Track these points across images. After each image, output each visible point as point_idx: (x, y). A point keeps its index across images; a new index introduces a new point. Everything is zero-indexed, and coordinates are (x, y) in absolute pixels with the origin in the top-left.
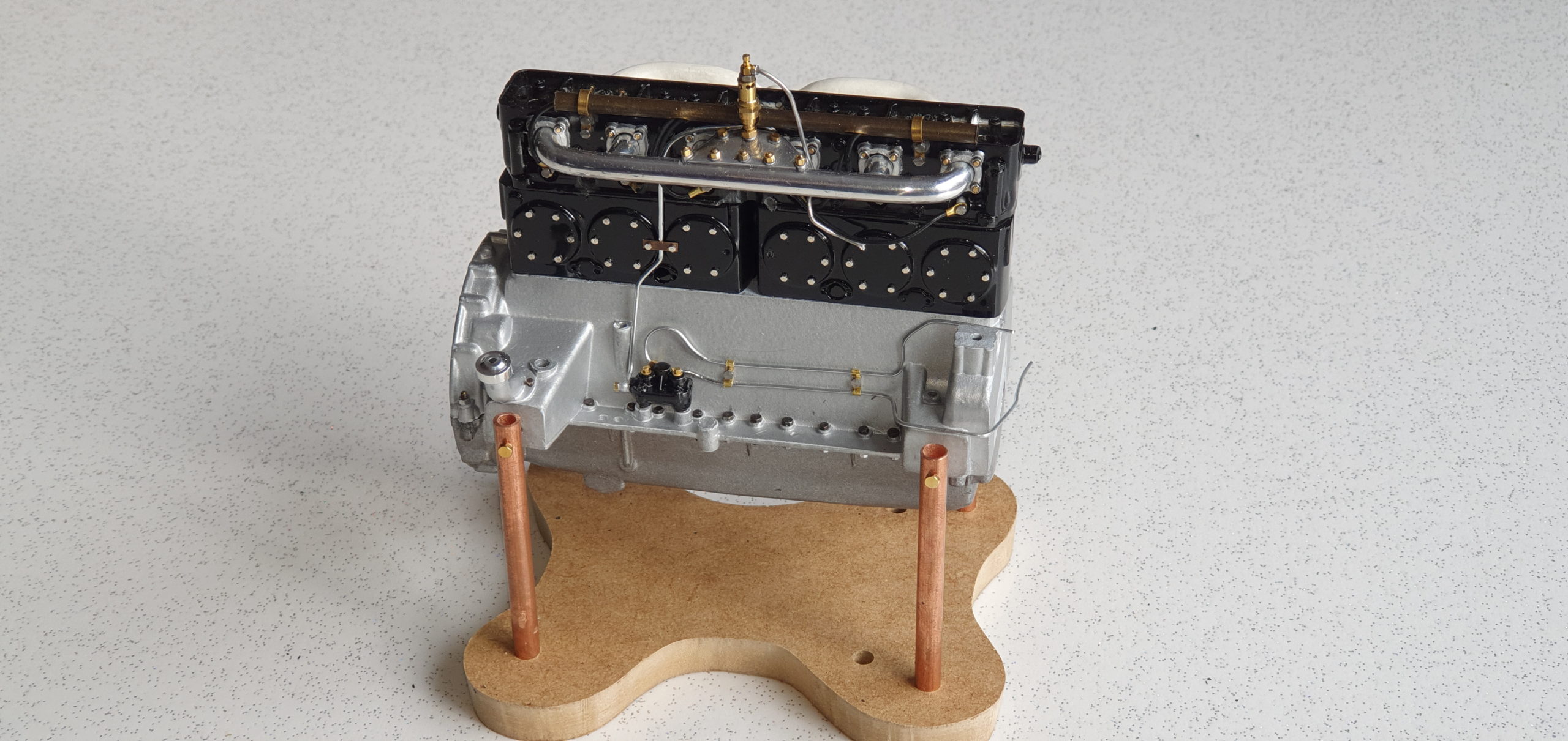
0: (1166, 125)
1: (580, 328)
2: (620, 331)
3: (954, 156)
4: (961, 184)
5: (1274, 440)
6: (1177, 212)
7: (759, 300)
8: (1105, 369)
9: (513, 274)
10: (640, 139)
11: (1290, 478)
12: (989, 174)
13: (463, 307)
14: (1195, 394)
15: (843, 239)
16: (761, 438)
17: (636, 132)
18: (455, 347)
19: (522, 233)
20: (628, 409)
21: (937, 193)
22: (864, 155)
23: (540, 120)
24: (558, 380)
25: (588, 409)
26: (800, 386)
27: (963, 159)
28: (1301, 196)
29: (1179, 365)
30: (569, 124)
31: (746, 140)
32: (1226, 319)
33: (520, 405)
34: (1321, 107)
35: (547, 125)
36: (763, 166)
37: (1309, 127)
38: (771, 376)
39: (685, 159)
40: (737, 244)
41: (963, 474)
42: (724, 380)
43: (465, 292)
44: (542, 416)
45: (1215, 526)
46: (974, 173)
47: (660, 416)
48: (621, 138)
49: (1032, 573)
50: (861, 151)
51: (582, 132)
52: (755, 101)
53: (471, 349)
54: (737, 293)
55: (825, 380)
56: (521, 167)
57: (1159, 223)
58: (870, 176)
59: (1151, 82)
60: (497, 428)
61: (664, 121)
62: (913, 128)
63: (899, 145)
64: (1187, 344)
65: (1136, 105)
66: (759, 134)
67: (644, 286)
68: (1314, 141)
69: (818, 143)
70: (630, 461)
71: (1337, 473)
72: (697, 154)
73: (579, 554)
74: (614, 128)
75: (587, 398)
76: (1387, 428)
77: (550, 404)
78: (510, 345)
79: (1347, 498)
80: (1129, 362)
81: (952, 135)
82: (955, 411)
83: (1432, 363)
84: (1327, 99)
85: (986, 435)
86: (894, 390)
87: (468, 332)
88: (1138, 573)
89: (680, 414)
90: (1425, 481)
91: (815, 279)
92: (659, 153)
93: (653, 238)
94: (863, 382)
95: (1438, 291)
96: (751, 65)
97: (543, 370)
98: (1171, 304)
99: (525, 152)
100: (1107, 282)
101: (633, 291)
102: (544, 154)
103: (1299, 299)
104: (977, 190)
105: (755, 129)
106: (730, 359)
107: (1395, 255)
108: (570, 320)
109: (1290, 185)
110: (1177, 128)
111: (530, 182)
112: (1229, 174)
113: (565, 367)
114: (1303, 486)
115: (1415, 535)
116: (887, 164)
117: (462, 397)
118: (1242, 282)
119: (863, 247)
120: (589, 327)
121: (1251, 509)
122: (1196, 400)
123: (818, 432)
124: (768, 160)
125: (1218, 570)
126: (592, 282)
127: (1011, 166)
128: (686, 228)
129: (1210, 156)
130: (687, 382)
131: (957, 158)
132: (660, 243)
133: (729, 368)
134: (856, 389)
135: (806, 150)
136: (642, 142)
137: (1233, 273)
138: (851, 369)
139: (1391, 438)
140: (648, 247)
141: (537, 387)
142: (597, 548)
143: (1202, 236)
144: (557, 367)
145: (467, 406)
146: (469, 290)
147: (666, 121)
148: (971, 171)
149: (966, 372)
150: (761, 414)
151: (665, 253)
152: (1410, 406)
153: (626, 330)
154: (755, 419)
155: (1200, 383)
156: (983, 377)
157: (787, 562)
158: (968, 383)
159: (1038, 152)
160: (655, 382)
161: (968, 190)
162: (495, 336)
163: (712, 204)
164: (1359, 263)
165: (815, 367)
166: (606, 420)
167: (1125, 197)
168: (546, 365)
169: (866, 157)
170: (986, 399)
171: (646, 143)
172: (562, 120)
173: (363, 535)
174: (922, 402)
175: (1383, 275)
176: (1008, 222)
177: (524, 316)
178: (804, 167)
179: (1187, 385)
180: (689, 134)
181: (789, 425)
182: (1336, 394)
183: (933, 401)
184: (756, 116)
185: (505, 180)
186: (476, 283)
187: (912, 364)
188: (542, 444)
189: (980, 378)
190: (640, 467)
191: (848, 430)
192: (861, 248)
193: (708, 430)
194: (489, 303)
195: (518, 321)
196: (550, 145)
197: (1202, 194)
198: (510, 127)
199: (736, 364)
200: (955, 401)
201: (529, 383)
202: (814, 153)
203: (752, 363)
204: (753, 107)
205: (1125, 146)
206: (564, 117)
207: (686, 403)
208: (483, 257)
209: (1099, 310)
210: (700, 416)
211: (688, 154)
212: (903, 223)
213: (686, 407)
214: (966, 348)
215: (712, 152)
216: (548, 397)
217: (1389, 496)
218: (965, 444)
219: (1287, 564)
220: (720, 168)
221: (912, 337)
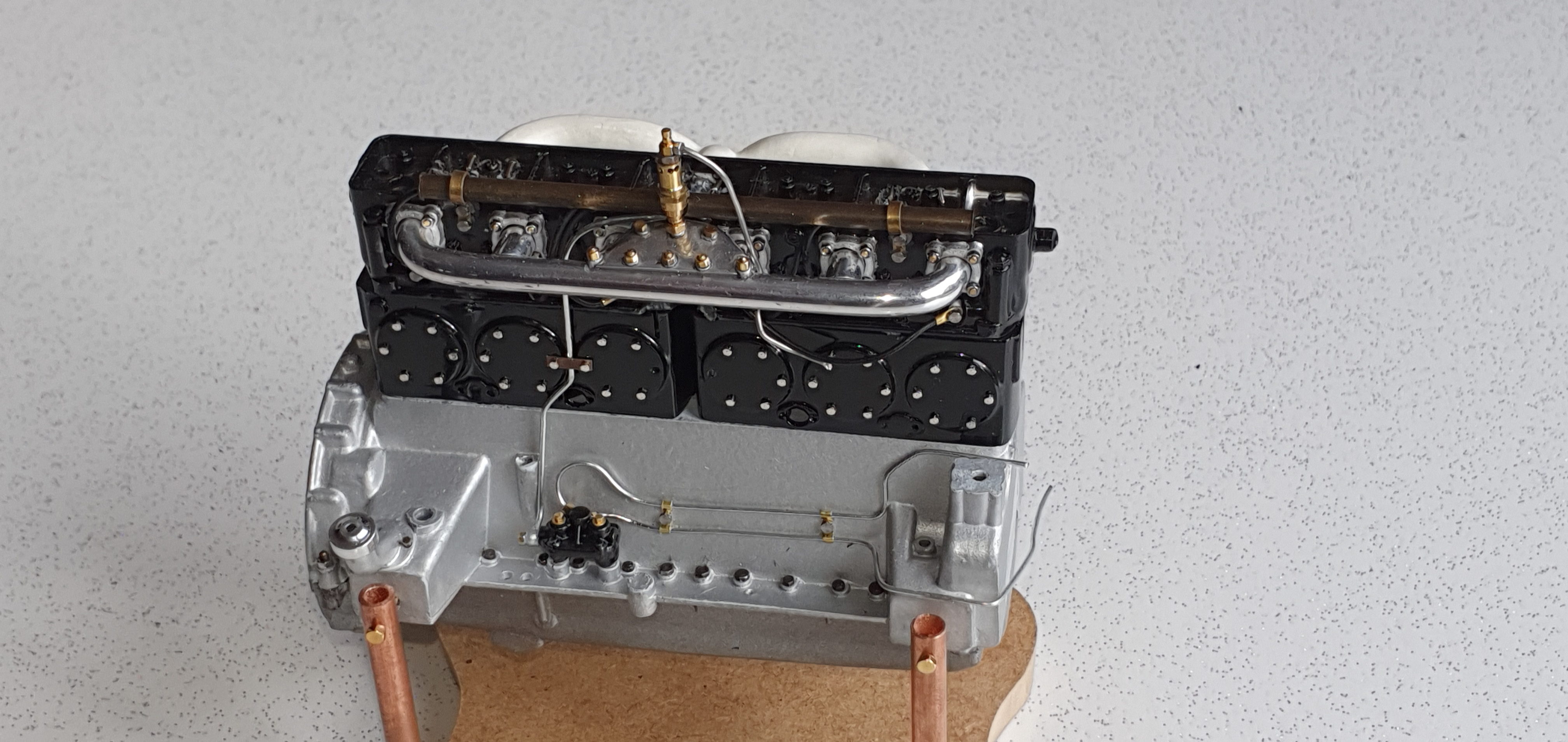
0: (1203, 97)
1: (472, 464)
2: (524, 468)
3: (944, 250)
4: (953, 288)
5: (1350, 517)
6: (1220, 210)
7: (701, 427)
8: (1140, 423)
9: (384, 397)
10: (535, 232)
11: (1371, 570)
12: (991, 273)
13: (318, 442)
14: (1250, 456)
15: (803, 356)
16: (708, 599)
17: (529, 224)
18: (309, 495)
19: (389, 349)
20: (539, 562)
21: (923, 301)
22: (827, 251)
23: (403, 209)
24: (444, 537)
25: (488, 564)
26: (757, 531)
27: (955, 254)
28: (1368, 185)
29: (1230, 416)
30: (441, 213)
31: (672, 236)
32: (1283, 352)
33: (393, 574)
34: (1388, 67)
35: (413, 216)
36: (695, 271)
37: (1374, 93)
38: (721, 518)
39: (592, 264)
40: (668, 358)
41: (968, 647)
42: (658, 525)
43: (322, 421)
44: (424, 586)
45: (1282, 639)
46: (971, 270)
47: (581, 571)
48: (509, 231)
49: (1057, 711)
50: (823, 246)
51: (459, 224)
52: (681, 187)
53: (331, 497)
54: (673, 417)
55: (786, 523)
56: (382, 267)
57: (1199, 225)
58: (834, 282)
59: (1183, 41)
60: (364, 608)
61: (564, 211)
62: (889, 217)
63: (871, 236)
64: (1238, 387)
65: (1167, 70)
66: (688, 227)
67: (553, 411)
68: (1381, 111)
69: (767, 236)
70: (548, 617)
71: (1430, 561)
72: (608, 255)
73: (494, 712)
74: (501, 218)
75: (487, 548)
76: (1490, 497)
77: (435, 567)
78: (382, 490)
79: (1444, 597)
80: (1168, 412)
81: (941, 225)
82: (955, 571)
83: (1541, 406)
84: (1394, 55)
85: (995, 603)
86: (874, 535)
87: (326, 474)
88: (1189, 710)
89: (606, 570)
90: (1540, 571)
91: (770, 402)
92: (559, 255)
93: (559, 353)
94: (835, 524)
95: (1541, 307)
96: (673, 143)
97: (424, 525)
98: (1216, 333)
99: (387, 248)
100: (1139, 305)
101: (538, 416)
102: (408, 256)
103: (1372, 322)
104: (974, 292)
105: (683, 221)
106: (668, 500)
107: (1487, 260)
108: (459, 454)
109: (1354, 170)
110: (1216, 99)
111: (396, 286)
112: (1280, 158)
113: (454, 517)
114: (1388, 581)
115: (1533, 648)
116: (856, 262)
117: (322, 559)
118: (1301, 301)
119: (829, 367)
120: (484, 462)
121: (1326, 615)
122: (1252, 463)
123: (780, 588)
124: (701, 264)
125: (1289, 702)
126: (486, 406)
127: (1018, 259)
128: (602, 342)
129: (1257, 135)
130: (613, 526)
131: (948, 252)
132: (569, 360)
133: (665, 510)
134: (827, 535)
135: (750, 246)
136: (538, 236)
137: (1289, 290)
138: (821, 511)
139: (1494, 512)
140: (554, 366)
141: (417, 548)
142: (517, 704)
143: (1250, 241)
144: (443, 518)
145: (329, 570)
146: (326, 418)
147: (569, 210)
148: (966, 268)
149: (966, 521)
150: (708, 565)
151: (576, 372)
152: (1515, 465)
153: (532, 467)
154: (701, 572)
155: (1256, 440)
156: (989, 528)
157: (753, 716)
158: (969, 535)
159: (1053, 237)
160: (571, 531)
161: (964, 291)
162: (362, 479)
163: (634, 313)
164: (1442, 273)
165: (775, 508)
166: (509, 578)
167: (1157, 192)
168: (428, 516)
169: (829, 253)
170: (993, 557)
171: (543, 237)
172: (432, 209)
173: (230, 682)
174: (912, 557)
175: (1473, 287)
176: (1017, 329)
177: (399, 448)
178: (748, 273)
179: (1240, 443)
180: (597, 226)
181: (744, 580)
182: (1424, 452)
183: (926, 553)
184: (683, 206)
185: (363, 282)
186: (337, 408)
187: (897, 504)
188: (425, 618)
189: (985, 529)
190: (560, 624)
191: (820, 584)
192: (827, 367)
193: (641, 591)
194: (353, 436)
195: (392, 456)
196: (415, 243)
197: (1248, 185)
198: (365, 219)
199: (674, 505)
200: (954, 559)
201: (406, 542)
202: (762, 249)
203: (694, 503)
204: (678, 195)
205: (1155, 125)
206: (436, 204)
207: (612, 556)
208: (345, 372)
209: (1129, 343)
210: (631, 570)
211: (596, 257)
212: (880, 333)
213: (613, 561)
214: (965, 492)
215: (627, 254)
216: (430, 560)
217: (1497, 593)
218: (969, 613)
219: (1373, 692)
220: (638, 276)
221: (898, 470)
